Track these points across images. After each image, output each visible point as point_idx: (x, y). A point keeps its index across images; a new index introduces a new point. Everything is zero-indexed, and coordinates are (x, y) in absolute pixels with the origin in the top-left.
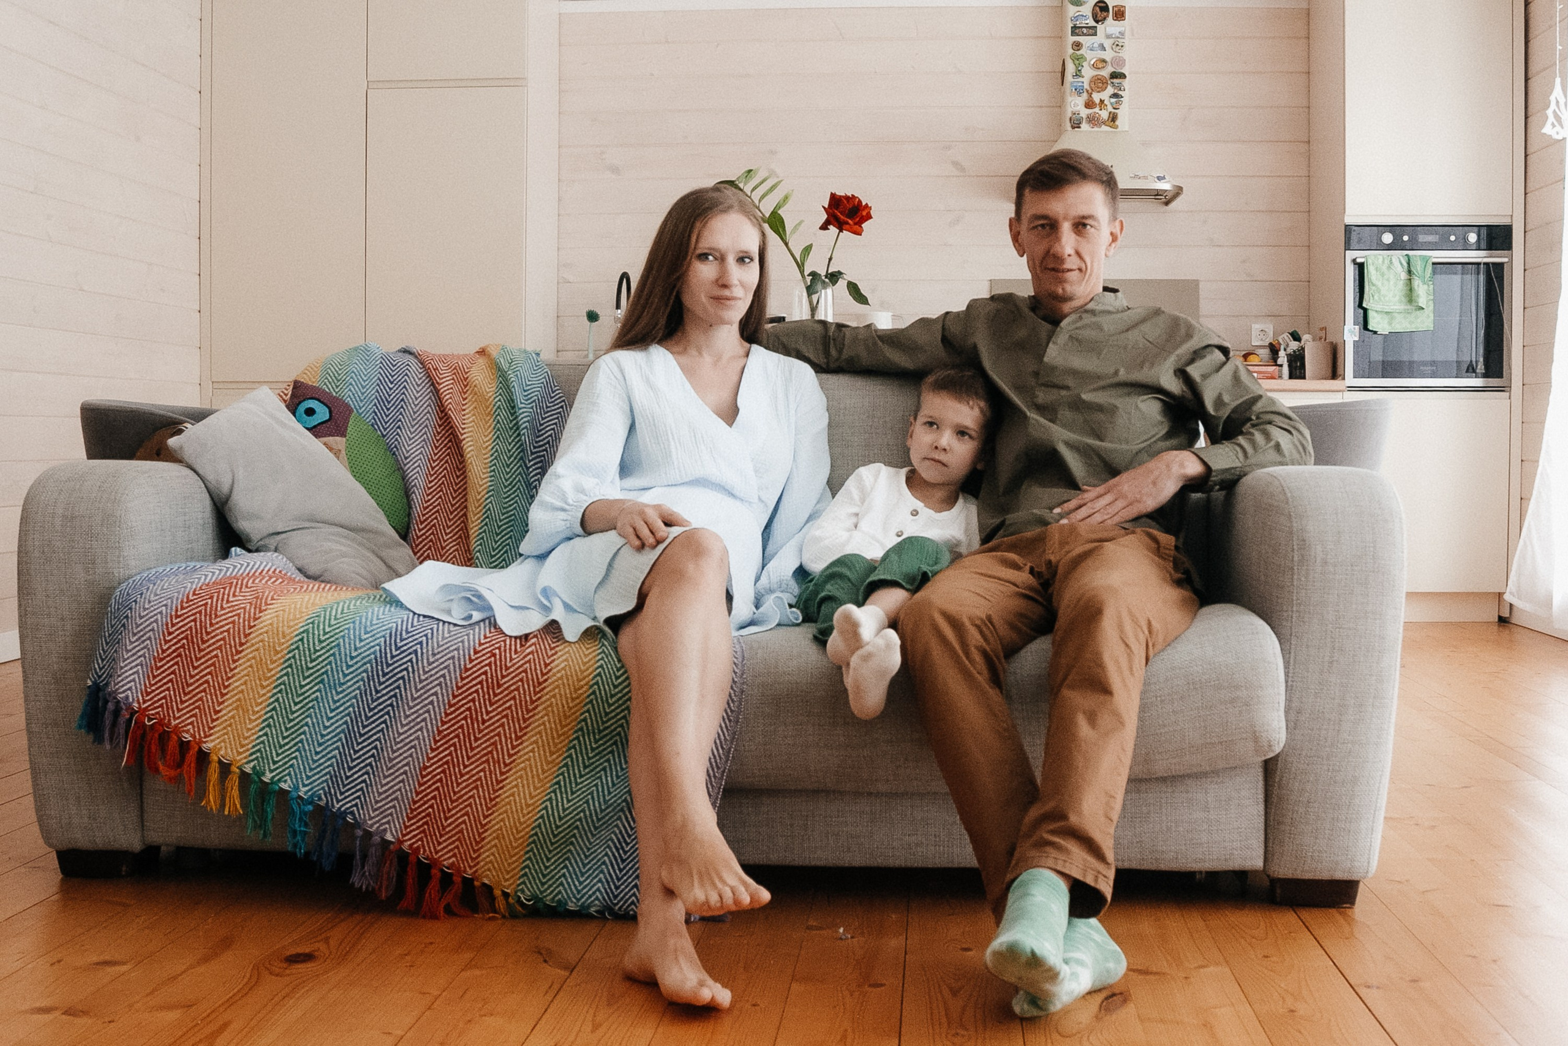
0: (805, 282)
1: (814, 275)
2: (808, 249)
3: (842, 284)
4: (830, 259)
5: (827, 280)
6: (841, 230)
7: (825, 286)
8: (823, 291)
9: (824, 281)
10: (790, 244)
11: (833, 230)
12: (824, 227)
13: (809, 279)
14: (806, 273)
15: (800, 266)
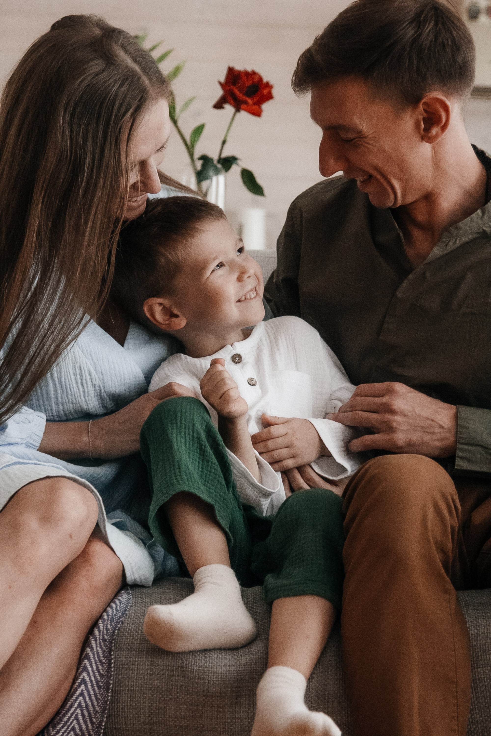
0: (194, 167)
1: (205, 159)
2: (199, 130)
3: (235, 170)
4: (224, 142)
5: (219, 166)
6: (238, 110)
7: (217, 172)
8: (214, 178)
9: (216, 168)
10: (180, 123)
11: (229, 109)
12: (219, 106)
13: (199, 164)
14: (197, 155)
15: (190, 149)
